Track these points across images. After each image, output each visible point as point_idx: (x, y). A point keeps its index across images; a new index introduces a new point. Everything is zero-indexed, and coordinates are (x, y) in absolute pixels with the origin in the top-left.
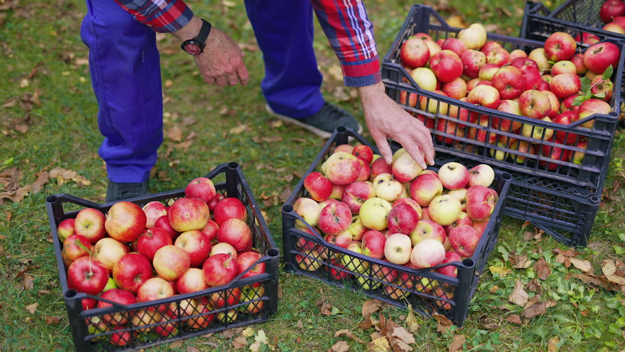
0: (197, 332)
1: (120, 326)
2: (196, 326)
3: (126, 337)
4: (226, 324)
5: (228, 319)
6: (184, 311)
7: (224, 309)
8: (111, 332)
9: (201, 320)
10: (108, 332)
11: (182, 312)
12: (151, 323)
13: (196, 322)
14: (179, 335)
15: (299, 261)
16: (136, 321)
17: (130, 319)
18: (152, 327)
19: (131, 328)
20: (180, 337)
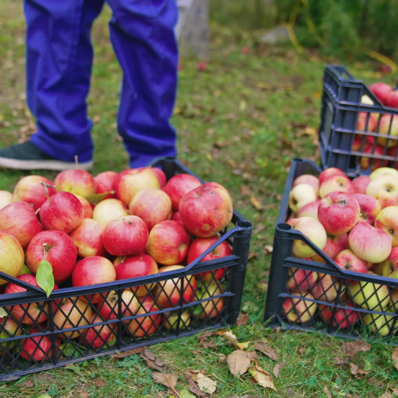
0: (140, 342)
1: (35, 326)
2: (140, 333)
3: (44, 345)
4: (176, 332)
5: (181, 324)
6: (127, 307)
7: (178, 307)
8: (25, 336)
9: (147, 323)
10: (18, 336)
11: (123, 308)
12: (80, 325)
13: (140, 326)
14: (118, 346)
15: (287, 308)
16: (59, 320)
17: (51, 316)
18: (81, 331)
19: (52, 330)
20: (118, 349)
